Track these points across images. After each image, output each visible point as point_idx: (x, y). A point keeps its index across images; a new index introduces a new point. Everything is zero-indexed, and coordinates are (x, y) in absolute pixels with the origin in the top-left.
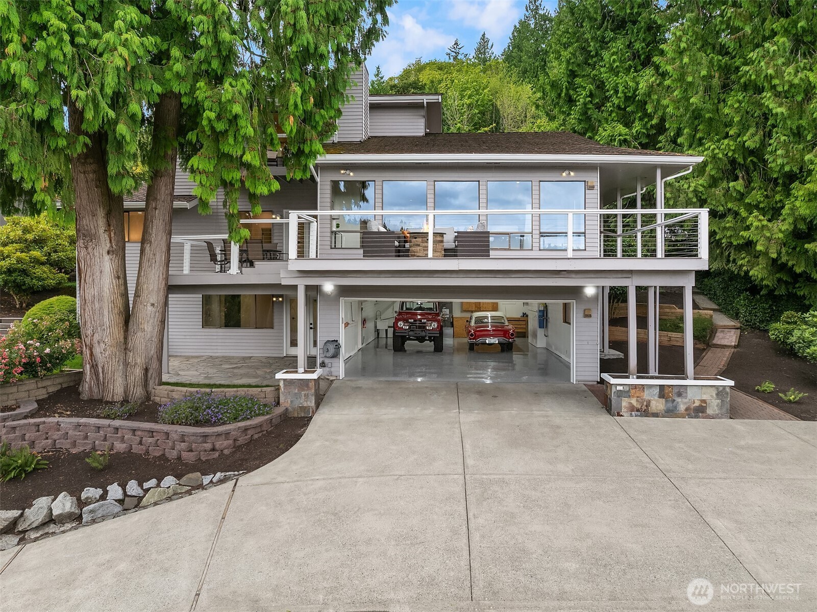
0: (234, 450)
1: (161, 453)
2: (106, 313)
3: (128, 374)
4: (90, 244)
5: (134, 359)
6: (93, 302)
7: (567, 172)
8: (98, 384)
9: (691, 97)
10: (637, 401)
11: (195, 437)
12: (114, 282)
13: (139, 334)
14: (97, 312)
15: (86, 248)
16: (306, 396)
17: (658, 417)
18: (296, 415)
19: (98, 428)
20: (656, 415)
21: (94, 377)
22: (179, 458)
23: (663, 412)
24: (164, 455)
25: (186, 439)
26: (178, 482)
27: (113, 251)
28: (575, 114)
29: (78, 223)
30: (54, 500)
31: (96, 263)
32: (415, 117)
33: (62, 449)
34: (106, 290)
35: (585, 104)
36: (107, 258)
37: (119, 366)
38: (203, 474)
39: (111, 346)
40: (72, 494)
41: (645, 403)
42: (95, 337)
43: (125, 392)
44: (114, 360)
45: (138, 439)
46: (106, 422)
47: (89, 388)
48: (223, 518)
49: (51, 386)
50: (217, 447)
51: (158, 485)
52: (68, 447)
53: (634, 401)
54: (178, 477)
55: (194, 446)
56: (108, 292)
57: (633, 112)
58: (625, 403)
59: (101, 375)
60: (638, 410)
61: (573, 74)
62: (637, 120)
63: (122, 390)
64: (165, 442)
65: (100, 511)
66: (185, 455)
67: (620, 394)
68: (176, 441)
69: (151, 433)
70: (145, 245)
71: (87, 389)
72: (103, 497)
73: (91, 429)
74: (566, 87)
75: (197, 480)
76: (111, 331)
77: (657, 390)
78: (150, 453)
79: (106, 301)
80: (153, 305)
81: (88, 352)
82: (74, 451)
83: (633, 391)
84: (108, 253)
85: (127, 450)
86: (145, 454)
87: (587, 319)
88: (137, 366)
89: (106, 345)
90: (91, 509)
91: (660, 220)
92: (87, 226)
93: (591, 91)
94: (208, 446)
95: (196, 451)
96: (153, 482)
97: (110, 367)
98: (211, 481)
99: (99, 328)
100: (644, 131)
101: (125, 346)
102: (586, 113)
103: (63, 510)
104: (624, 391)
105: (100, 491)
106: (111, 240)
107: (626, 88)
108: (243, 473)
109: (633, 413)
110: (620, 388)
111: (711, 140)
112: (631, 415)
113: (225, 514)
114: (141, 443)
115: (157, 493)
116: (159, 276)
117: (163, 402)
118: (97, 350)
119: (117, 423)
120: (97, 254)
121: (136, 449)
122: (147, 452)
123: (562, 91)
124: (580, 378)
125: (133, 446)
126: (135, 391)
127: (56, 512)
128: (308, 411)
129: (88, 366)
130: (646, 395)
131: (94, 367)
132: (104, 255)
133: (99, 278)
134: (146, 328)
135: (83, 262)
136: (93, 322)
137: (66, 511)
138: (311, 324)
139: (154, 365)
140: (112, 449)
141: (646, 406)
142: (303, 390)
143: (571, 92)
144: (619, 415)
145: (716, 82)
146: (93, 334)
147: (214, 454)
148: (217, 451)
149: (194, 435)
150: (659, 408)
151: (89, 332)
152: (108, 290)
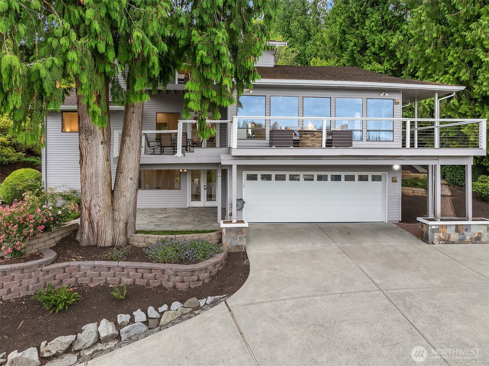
0: (210, 279)
1: (159, 284)
2: (100, 185)
3: (115, 227)
4: (90, 137)
5: (119, 217)
6: (91, 178)
7: (383, 93)
8: (93, 235)
9: (426, 49)
10: (443, 234)
11: (186, 272)
12: (105, 163)
13: (122, 199)
14: (94, 184)
15: (87, 140)
16: (241, 238)
17: (454, 244)
18: (233, 251)
19: (109, 268)
20: (453, 243)
21: (91, 230)
22: (174, 287)
23: (458, 241)
24: (161, 285)
25: (180, 274)
26: (182, 305)
27: (105, 142)
28: (346, 56)
29: (81, 121)
30: (98, 325)
31: (94, 150)
32: (268, 55)
33: (83, 284)
34: (100, 169)
35: (352, 50)
36: (101, 146)
37: (109, 221)
38: (199, 298)
39: (104, 208)
40: (109, 319)
41: (447, 236)
42: (92, 202)
43: (113, 239)
44: (106, 218)
45: (141, 275)
46: (115, 264)
47: (87, 238)
48: (241, 334)
49: (56, 236)
50: (201, 278)
51: (169, 309)
52: (87, 282)
53: (441, 235)
54: (182, 301)
55: (185, 278)
56: (102, 170)
57: (383, 56)
58: (436, 236)
59: (96, 228)
60: (443, 240)
61: (344, 33)
62: (385, 62)
63: (111, 238)
64: (162, 276)
65: (132, 331)
66: (179, 285)
67: (433, 231)
68: (171, 275)
69: (150, 270)
70: (126, 137)
71: (86, 239)
72: (132, 321)
73: (104, 269)
74: (339, 40)
75: (196, 303)
76: (104, 198)
77: (454, 228)
78: (150, 284)
79: (100, 177)
80: (131, 179)
81: (87, 213)
82: (92, 285)
83: (441, 229)
84: (102, 143)
85: (132, 283)
86: (146, 285)
87: (394, 183)
88: (121, 221)
89: (100, 207)
90: (126, 330)
91: (437, 124)
92: (88, 124)
93: (355, 43)
94: (195, 278)
95: (187, 282)
96: (165, 307)
97: (103, 223)
98: (206, 304)
99: (95, 196)
100: (391, 68)
101: (113, 208)
102: (353, 56)
103: (108, 332)
104: (436, 229)
105: (128, 317)
106: (103, 135)
107: (380, 42)
108: (226, 296)
109: (441, 242)
110: (434, 227)
111: (437, 75)
112: (440, 243)
113: (239, 330)
114: (142, 277)
115: (170, 315)
116: (135, 159)
117: (140, 245)
118: (93, 211)
119: (123, 264)
120: (94, 144)
121: (139, 282)
122: (148, 284)
123: (336, 42)
124: (390, 219)
125: (137, 280)
126: (120, 239)
127: (103, 335)
128: (241, 248)
129: (87, 222)
130: (448, 231)
131: (91, 223)
132: (99, 144)
133: (95, 161)
134: (127, 195)
135: (84, 150)
136: (91, 192)
137: (110, 333)
138: (205, 186)
139: (131, 220)
140: (120, 283)
141: (448, 237)
142: (239, 234)
143: (343, 43)
144: (433, 243)
145: (440, 41)
146: (91, 200)
147: (199, 283)
148: (201, 281)
149: (186, 271)
150: (455, 238)
151: (88, 199)
152: (101, 169)
